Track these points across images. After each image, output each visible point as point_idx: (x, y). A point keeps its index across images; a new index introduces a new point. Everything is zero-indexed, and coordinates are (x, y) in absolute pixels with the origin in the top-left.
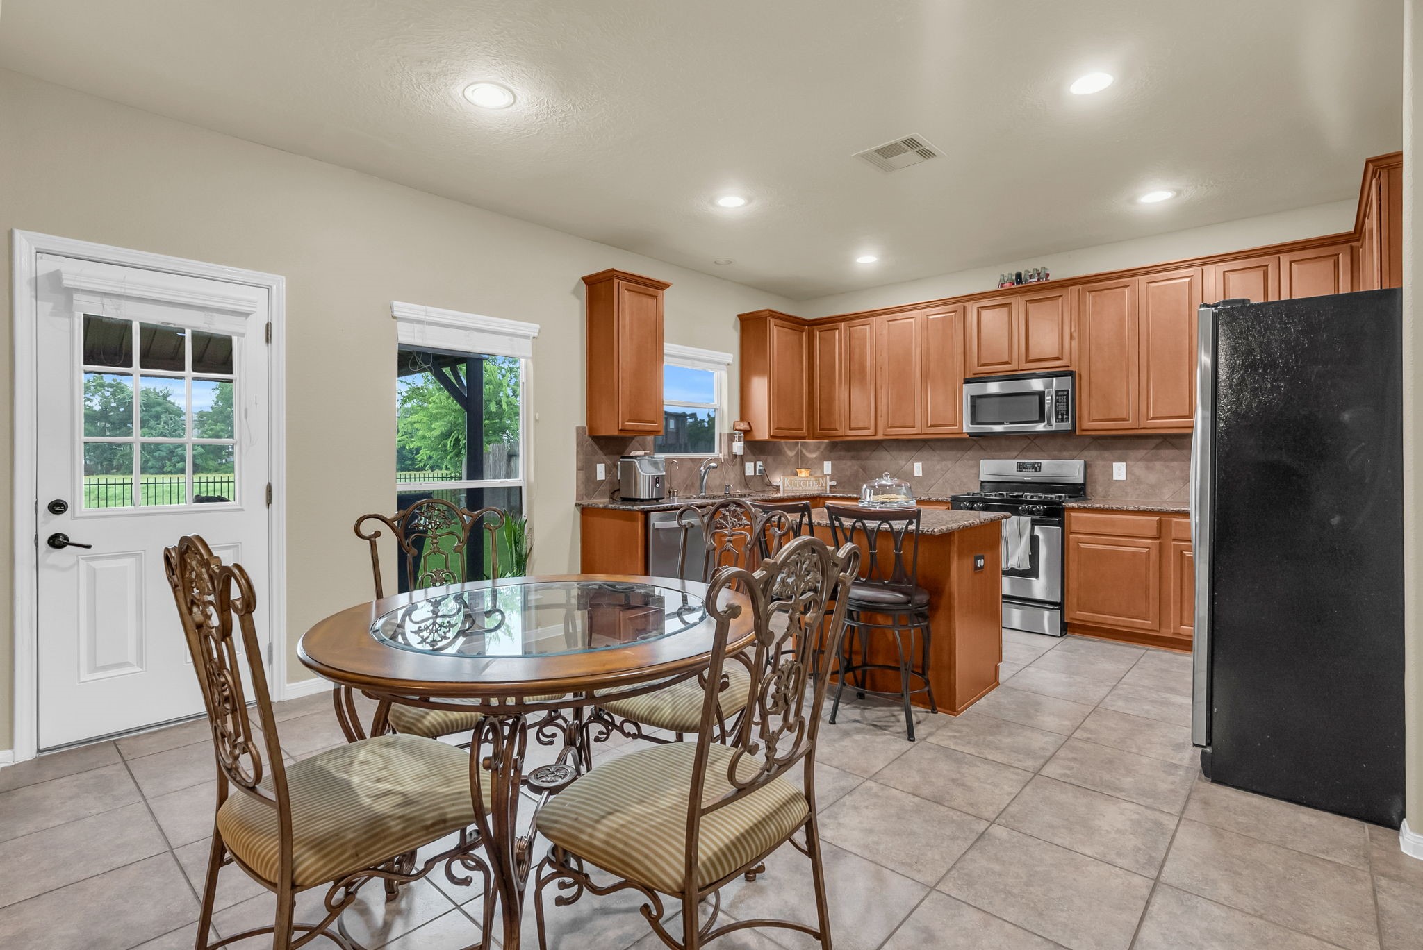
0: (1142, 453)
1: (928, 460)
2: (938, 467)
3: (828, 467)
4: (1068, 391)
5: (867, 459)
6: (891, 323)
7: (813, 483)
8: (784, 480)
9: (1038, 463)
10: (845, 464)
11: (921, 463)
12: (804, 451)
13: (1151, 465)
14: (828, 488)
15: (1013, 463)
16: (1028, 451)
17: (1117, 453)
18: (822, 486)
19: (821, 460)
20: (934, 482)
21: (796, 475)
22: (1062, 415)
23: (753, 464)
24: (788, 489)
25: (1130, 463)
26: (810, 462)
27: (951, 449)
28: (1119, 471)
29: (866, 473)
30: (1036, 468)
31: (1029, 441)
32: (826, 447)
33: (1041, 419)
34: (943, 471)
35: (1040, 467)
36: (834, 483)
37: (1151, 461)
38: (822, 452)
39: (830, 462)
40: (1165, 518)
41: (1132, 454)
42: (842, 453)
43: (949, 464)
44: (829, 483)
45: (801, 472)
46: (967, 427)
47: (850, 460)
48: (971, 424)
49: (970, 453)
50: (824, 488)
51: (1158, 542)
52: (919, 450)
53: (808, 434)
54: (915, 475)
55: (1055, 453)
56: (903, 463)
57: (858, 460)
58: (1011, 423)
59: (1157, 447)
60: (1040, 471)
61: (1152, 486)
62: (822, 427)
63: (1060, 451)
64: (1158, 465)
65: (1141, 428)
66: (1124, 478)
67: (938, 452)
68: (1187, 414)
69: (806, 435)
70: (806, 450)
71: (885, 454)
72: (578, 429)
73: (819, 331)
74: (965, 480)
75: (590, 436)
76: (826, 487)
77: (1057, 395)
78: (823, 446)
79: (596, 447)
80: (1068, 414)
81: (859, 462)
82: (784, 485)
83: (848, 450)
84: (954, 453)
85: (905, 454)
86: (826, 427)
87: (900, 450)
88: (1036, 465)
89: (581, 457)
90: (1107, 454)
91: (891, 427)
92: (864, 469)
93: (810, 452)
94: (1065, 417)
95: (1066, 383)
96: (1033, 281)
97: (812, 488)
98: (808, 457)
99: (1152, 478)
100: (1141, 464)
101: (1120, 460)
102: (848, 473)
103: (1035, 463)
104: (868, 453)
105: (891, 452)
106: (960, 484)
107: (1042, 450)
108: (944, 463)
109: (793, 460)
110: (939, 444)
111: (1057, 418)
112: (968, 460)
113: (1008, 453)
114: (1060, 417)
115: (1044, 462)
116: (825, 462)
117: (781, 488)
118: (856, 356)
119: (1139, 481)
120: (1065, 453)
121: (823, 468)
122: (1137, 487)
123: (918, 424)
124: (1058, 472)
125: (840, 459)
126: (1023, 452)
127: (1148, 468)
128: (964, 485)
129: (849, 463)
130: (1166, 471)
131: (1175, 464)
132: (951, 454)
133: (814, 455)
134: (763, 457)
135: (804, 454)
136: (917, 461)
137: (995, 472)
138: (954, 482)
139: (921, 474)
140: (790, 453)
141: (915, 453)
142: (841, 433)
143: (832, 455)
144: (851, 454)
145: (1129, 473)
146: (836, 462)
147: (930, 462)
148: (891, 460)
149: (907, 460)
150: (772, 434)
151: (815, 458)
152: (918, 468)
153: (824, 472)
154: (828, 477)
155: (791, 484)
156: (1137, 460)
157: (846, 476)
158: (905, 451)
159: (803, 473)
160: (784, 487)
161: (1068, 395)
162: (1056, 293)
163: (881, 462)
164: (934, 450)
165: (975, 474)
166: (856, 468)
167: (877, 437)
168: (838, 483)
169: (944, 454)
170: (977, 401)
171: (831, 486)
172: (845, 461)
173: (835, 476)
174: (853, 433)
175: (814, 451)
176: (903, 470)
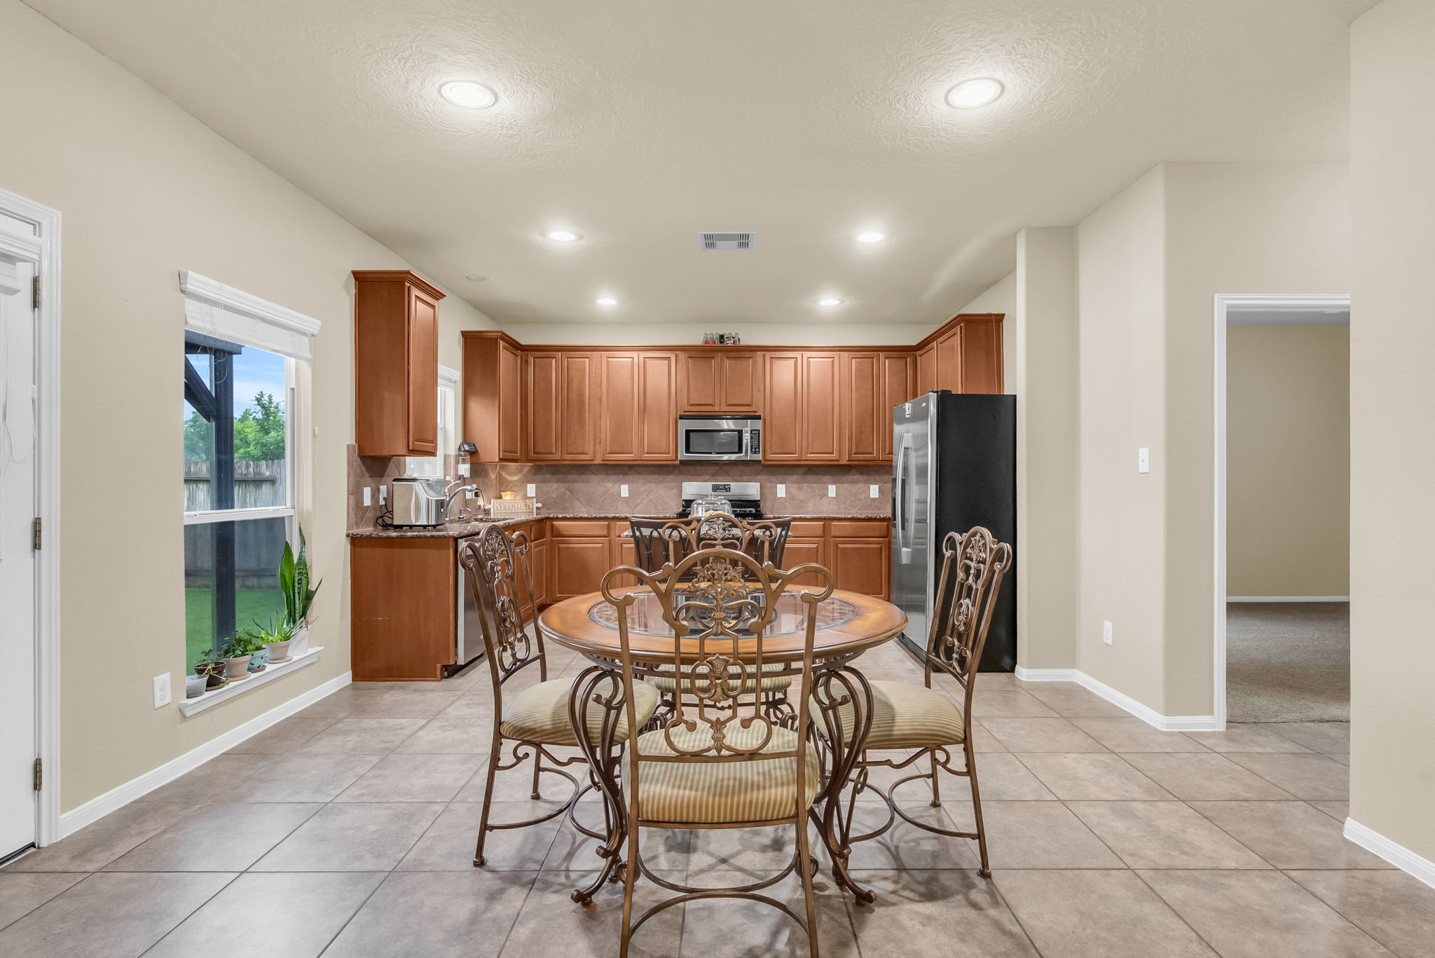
0: (795, 477)
1: (633, 483)
2: (643, 489)
3: (531, 489)
4: (759, 430)
5: (574, 481)
6: (610, 359)
7: (521, 507)
10: (551, 487)
11: (627, 486)
12: (504, 474)
13: (801, 486)
14: (534, 510)
15: (709, 485)
16: (717, 475)
17: (780, 478)
18: (529, 508)
19: (524, 483)
20: (639, 502)
21: (500, 497)
22: (755, 449)
23: (472, 487)
24: (498, 512)
25: (788, 485)
26: (511, 485)
27: (653, 473)
28: (781, 490)
29: (573, 495)
31: (718, 468)
32: (530, 470)
33: (740, 451)
34: (648, 492)
36: (540, 505)
37: (801, 483)
38: (525, 475)
39: (534, 485)
40: (827, 523)
41: (789, 478)
42: (548, 476)
43: (653, 486)
44: (536, 505)
45: (506, 496)
46: (683, 455)
47: (556, 483)
48: (686, 453)
49: (671, 477)
50: (531, 511)
51: (823, 539)
52: (626, 474)
53: (521, 457)
54: (622, 496)
56: (610, 485)
57: (565, 482)
58: (717, 453)
59: (806, 473)
61: (802, 502)
62: (536, 451)
63: (741, 476)
64: (805, 486)
65: (803, 460)
66: (784, 496)
67: (642, 476)
68: (831, 451)
69: (520, 458)
70: (506, 473)
71: (593, 477)
72: (348, 446)
73: (534, 358)
75: (359, 456)
77: (751, 433)
78: (526, 469)
79: (364, 468)
80: (759, 448)
81: (565, 485)
82: (494, 506)
83: (553, 473)
84: (657, 476)
85: (612, 477)
86: (542, 451)
87: (608, 474)
89: (351, 479)
90: (773, 478)
91: (609, 454)
92: (571, 491)
93: (511, 475)
94: (757, 450)
95: (758, 425)
96: (730, 343)
97: (519, 511)
98: (508, 480)
99: (801, 495)
100: (795, 485)
101: (781, 483)
102: (554, 495)
104: (575, 476)
105: (598, 476)
106: (663, 503)
107: (729, 475)
108: (649, 485)
109: (494, 482)
110: (644, 468)
111: (751, 450)
114: (754, 450)
115: (733, 485)
116: (528, 485)
117: (491, 512)
118: (575, 384)
119: (794, 499)
120: (745, 477)
121: (526, 491)
122: (793, 502)
123: (635, 451)
124: (743, 491)
125: (544, 481)
126: (714, 476)
127: (800, 489)
128: (666, 503)
129: (555, 486)
130: (810, 490)
131: (815, 485)
132: (655, 478)
133: (515, 478)
135: (504, 477)
136: (623, 483)
137: (695, 492)
138: (658, 501)
139: (627, 495)
140: (493, 476)
141: (621, 476)
142: (558, 457)
143: (538, 477)
144: (556, 477)
145: (787, 491)
146: (540, 485)
147: (635, 485)
148: (599, 483)
149: (614, 483)
150: (501, 457)
151: (516, 481)
152: (625, 490)
153: (529, 495)
154: (535, 500)
155: (501, 507)
156: (793, 483)
157: (552, 498)
158: (612, 474)
159: (507, 496)
160: (494, 510)
161: (759, 434)
162: (748, 354)
163: (589, 484)
164: (639, 474)
165: (675, 494)
166: (562, 490)
167: (595, 462)
168: (543, 505)
169: (648, 477)
170: (691, 434)
171: (537, 508)
172: (550, 484)
173: (541, 499)
174: (570, 457)
175: (516, 474)
176: (610, 491)
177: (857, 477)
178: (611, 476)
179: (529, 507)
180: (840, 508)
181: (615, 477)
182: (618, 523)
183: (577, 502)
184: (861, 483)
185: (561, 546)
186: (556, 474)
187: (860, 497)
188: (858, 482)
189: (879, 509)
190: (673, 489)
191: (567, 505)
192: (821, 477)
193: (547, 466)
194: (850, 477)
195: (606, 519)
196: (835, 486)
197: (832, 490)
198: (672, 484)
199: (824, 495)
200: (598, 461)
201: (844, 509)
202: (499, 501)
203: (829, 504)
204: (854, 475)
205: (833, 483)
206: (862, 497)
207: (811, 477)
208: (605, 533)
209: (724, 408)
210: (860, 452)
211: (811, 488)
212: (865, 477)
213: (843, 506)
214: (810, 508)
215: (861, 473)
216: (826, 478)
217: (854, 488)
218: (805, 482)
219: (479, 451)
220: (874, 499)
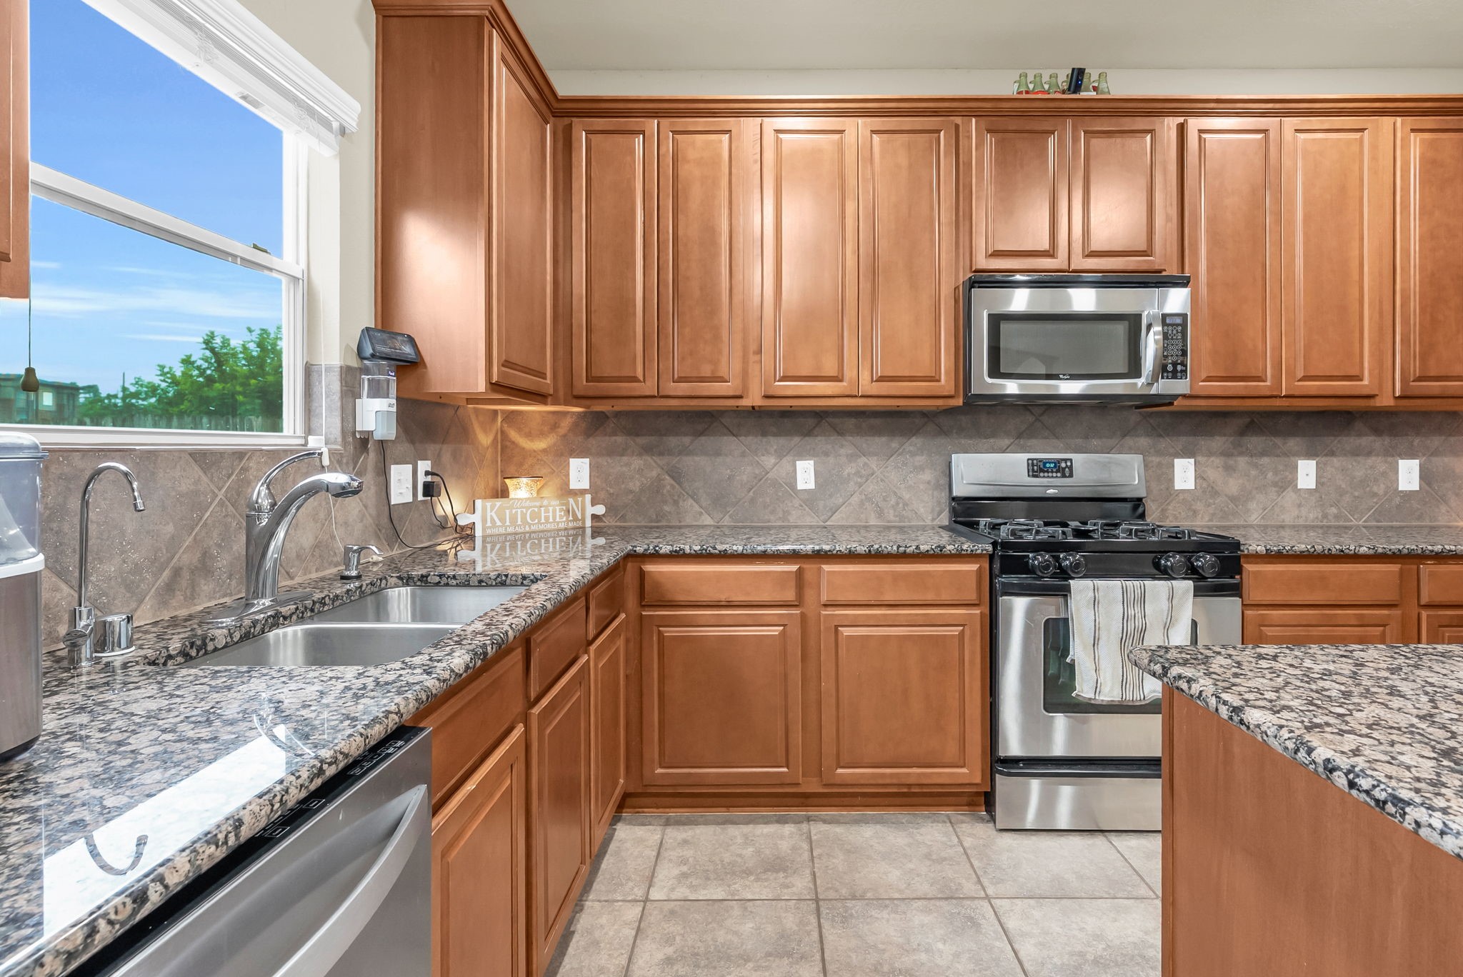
0: (1218, 442)
1: (827, 454)
2: (849, 469)
3: (579, 471)
5: (684, 451)
6: (781, 136)
7: (554, 512)
8: (484, 509)
9: (1066, 460)
10: (628, 465)
11: (812, 462)
12: (513, 434)
13: (1231, 462)
14: (588, 523)
15: (1023, 458)
16: (1031, 436)
17: (1182, 442)
18: (575, 519)
19: (562, 455)
20: (839, 500)
21: (503, 493)
22: (1173, 364)
23: (410, 467)
24: (496, 531)
25: (1200, 458)
26: (530, 461)
27: (877, 432)
28: (1184, 473)
29: (680, 484)
30: (1064, 469)
31: (1031, 419)
32: (576, 425)
33: (1134, 369)
34: (861, 477)
35: (1071, 468)
36: (600, 510)
38: (565, 436)
39: (587, 460)
40: (1407, 567)
41: (1203, 442)
42: (620, 439)
43: (873, 463)
44: (591, 510)
45: (517, 487)
46: (983, 383)
47: (640, 455)
48: (991, 376)
49: (917, 441)
50: (580, 524)
51: (1399, 612)
52: (809, 433)
53: (556, 390)
54: (799, 487)
55: (1079, 441)
56: (769, 461)
57: (661, 454)
59: (1244, 432)
60: (1071, 475)
61: (1233, 499)
62: (595, 373)
64: (1242, 462)
65: (1284, 397)
66: (1190, 485)
67: (851, 438)
69: (551, 392)
70: (519, 430)
71: (731, 444)
73: (588, 132)
74: (906, 496)
76: (583, 520)
77: (1164, 324)
78: (566, 423)
80: (1184, 362)
81: (663, 460)
82: (484, 521)
83: (633, 432)
84: (884, 439)
85: (775, 442)
86: (608, 372)
87: (764, 434)
88: (1063, 465)
90: (1164, 443)
91: (783, 379)
92: (676, 475)
93: (529, 435)
94: (1179, 368)
97: (549, 527)
98: (524, 449)
99: (1233, 486)
100: (1217, 461)
101: (1186, 453)
102: (635, 485)
103: (1059, 461)
104: (687, 440)
105: (742, 438)
106: (898, 504)
108: (864, 459)
109: (489, 455)
110: (853, 421)
111: (1164, 369)
112: (913, 454)
113: (992, 440)
114: (1169, 368)
115: (1078, 459)
116: (572, 460)
117: (479, 533)
119: (1215, 493)
121: (568, 475)
122: (1211, 501)
123: (849, 373)
124: (1104, 476)
125: (612, 452)
126: (1020, 439)
127: (1229, 469)
128: (906, 504)
129: (637, 462)
130: (1253, 472)
131: (1265, 460)
132: (879, 442)
133: (540, 445)
134: (432, 448)
135: (513, 443)
136: (802, 456)
137: (984, 479)
138: (885, 500)
139: (811, 486)
140: (484, 440)
141: (796, 439)
142: (649, 387)
143: (593, 442)
144: (642, 440)
145: (1199, 477)
146: (603, 461)
147: (831, 460)
148: (743, 455)
149: (780, 455)
150: (495, 379)
151: (544, 451)
152: (805, 474)
153: (573, 485)
154: (588, 497)
155: (502, 520)
156: (1211, 454)
157: (631, 492)
158: (775, 435)
159: (521, 489)
160: (484, 529)
161: (1184, 325)
162: (1141, 123)
163: (720, 459)
164: (841, 433)
165: (929, 483)
166: (654, 474)
167: (746, 402)
168: (609, 509)
169: (862, 441)
170: (1005, 327)
171: (594, 517)
172: (625, 459)
173: (602, 495)
174: (683, 389)
175: (542, 434)
176: (769, 476)
177: (1367, 441)
178: (771, 439)
179: (574, 515)
180: (1325, 516)
181: (782, 441)
182: (826, 568)
183: (690, 501)
184: (1378, 455)
185: (669, 632)
186: (637, 435)
187: (1375, 489)
188: (1369, 454)
189: (1420, 518)
190: (921, 469)
191: (666, 508)
192: (1278, 441)
193: (618, 414)
194: (1352, 440)
195: (794, 556)
196: (1314, 462)
197: (1307, 473)
198: (920, 459)
199: (1288, 482)
200: (754, 399)
201: (1337, 517)
202: (499, 503)
203: (1300, 506)
204: (1360, 435)
205: (1309, 455)
206: (1380, 489)
207: (1255, 441)
208: (790, 595)
209: (1080, 262)
210: (1432, 374)
211: (1256, 466)
212: (1387, 440)
213: (1334, 510)
214: (1254, 517)
215: (1377, 432)
216: (1293, 443)
217: (1360, 468)
218: (1241, 454)
219: (427, 359)
220: (1409, 495)
